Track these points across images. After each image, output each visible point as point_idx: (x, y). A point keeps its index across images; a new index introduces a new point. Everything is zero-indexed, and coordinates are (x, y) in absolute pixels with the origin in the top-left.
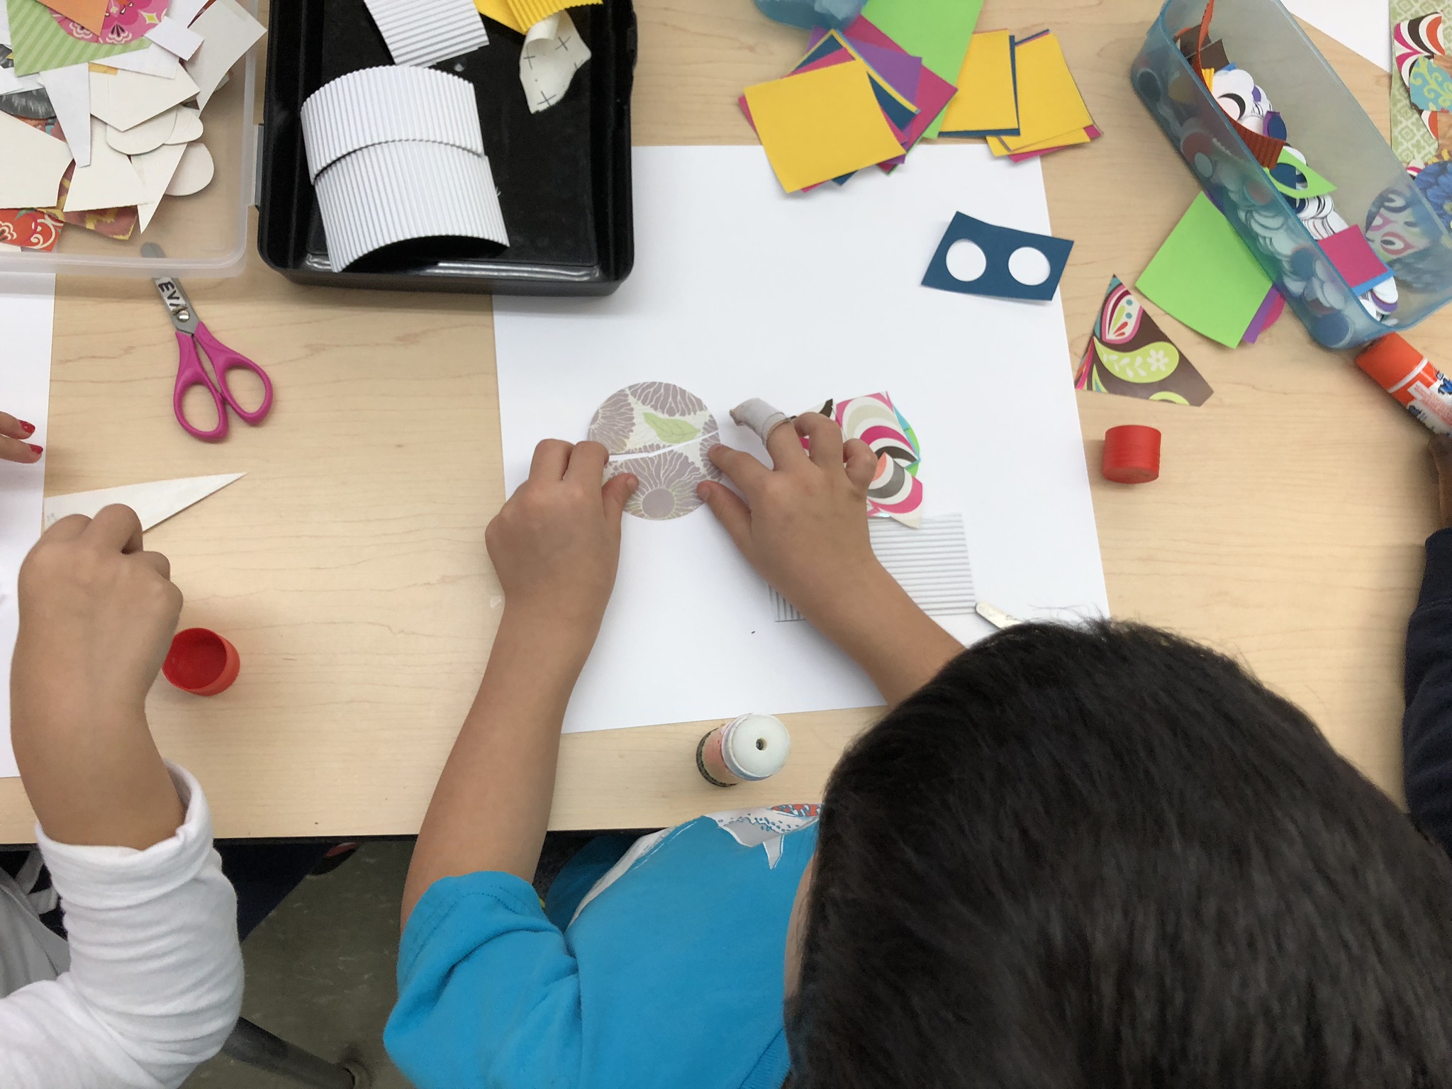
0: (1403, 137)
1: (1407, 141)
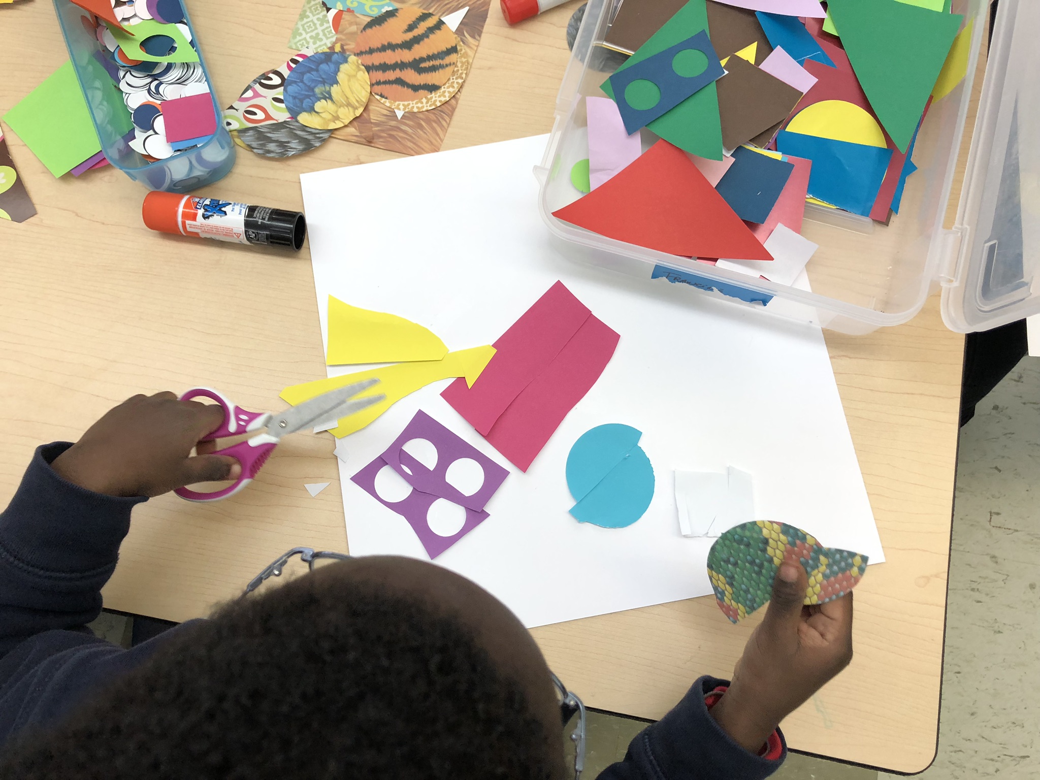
0: (304, 30)
1: (307, 33)
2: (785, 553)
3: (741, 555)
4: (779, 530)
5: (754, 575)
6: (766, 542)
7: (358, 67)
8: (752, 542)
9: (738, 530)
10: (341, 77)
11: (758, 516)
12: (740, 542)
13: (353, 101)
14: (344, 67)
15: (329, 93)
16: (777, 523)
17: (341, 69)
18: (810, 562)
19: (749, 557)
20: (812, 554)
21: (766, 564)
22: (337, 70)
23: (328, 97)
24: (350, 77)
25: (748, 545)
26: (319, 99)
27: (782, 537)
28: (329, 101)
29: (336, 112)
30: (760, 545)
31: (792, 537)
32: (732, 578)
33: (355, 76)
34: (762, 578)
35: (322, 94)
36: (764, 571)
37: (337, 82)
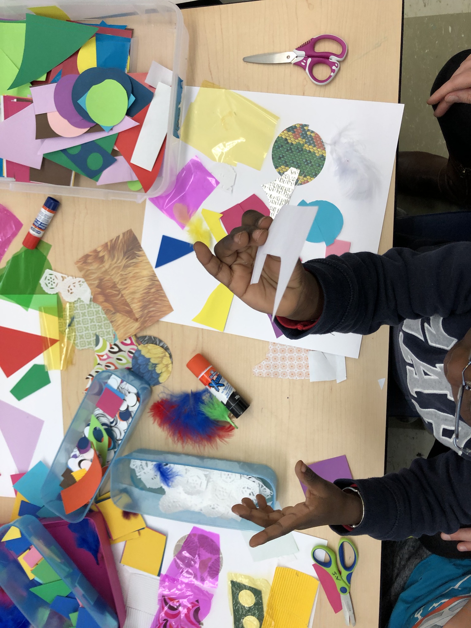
2: (294, 137)
3: (282, 152)
4: (287, 132)
5: (291, 154)
6: (286, 140)
7: (145, 347)
8: (282, 144)
9: (275, 144)
10: (147, 356)
11: (278, 134)
12: (279, 148)
13: (161, 355)
14: (143, 353)
15: (153, 364)
16: (285, 130)
17: (144, 354)
18: (303, 132)
19: (285, 150)
20: (302, 130)
21: (291, 147)
22: (143, 356)
23: (155, 365)
24: (149, 352)
25: (282, 146)
26: (155, 370)
27: (290, 133)
28: (157, 366)
29: (164, 364)
30: (285, 142)
31: (292, 130)
32: (286, 162)
33: (149, 350)
34: (294, 153)
35: (152, 367)
36: (293, 150)
37: (149, 359)
